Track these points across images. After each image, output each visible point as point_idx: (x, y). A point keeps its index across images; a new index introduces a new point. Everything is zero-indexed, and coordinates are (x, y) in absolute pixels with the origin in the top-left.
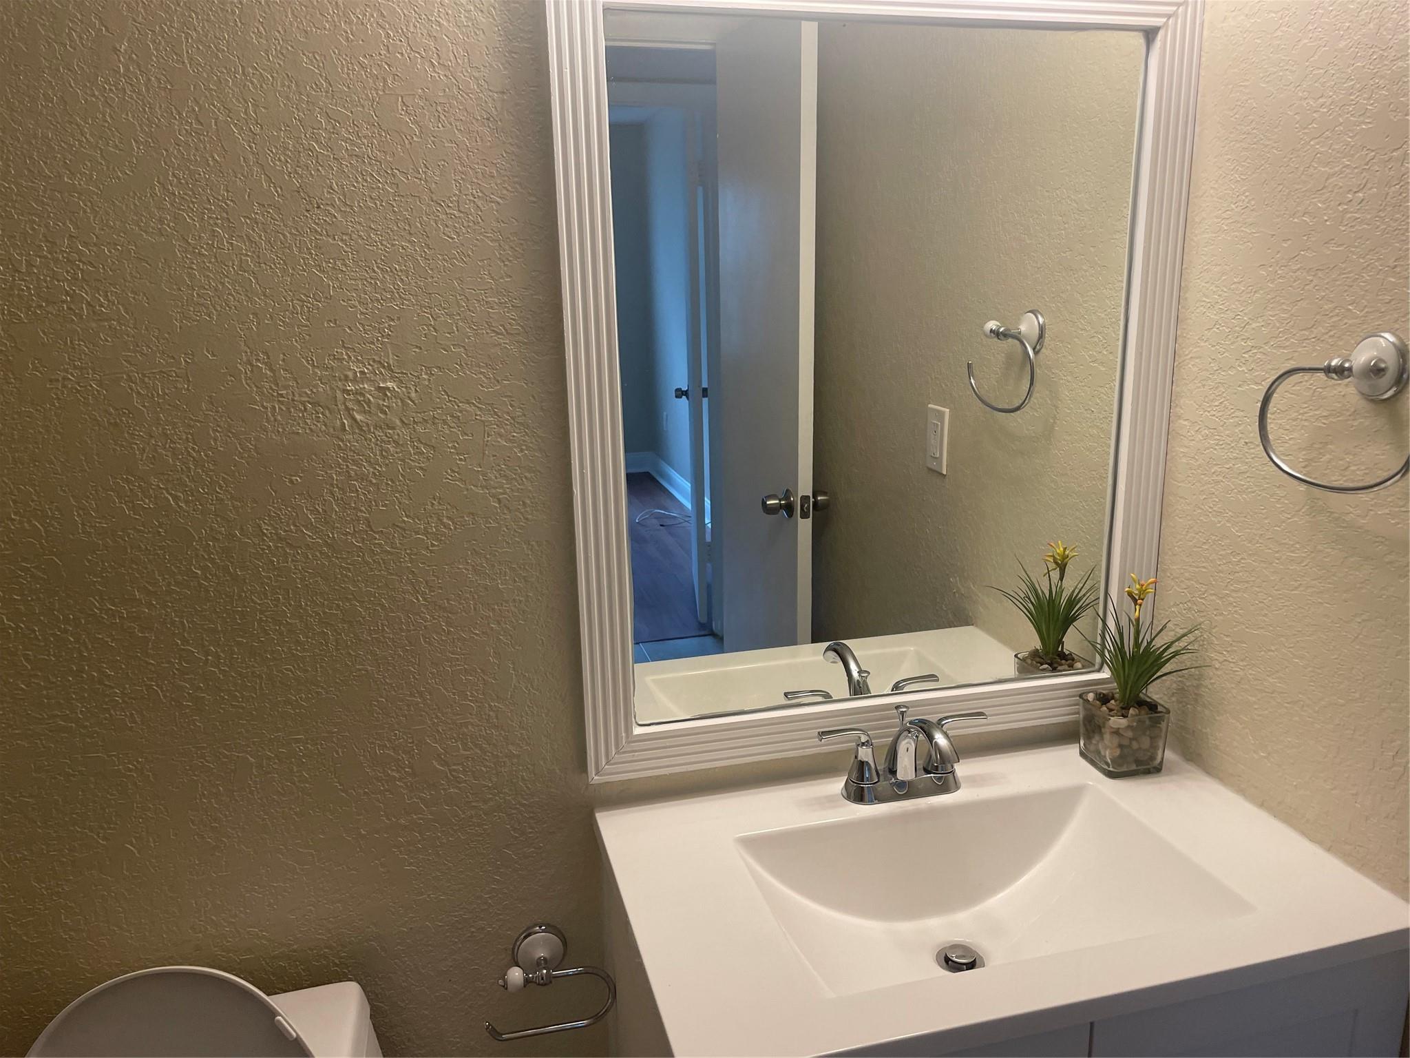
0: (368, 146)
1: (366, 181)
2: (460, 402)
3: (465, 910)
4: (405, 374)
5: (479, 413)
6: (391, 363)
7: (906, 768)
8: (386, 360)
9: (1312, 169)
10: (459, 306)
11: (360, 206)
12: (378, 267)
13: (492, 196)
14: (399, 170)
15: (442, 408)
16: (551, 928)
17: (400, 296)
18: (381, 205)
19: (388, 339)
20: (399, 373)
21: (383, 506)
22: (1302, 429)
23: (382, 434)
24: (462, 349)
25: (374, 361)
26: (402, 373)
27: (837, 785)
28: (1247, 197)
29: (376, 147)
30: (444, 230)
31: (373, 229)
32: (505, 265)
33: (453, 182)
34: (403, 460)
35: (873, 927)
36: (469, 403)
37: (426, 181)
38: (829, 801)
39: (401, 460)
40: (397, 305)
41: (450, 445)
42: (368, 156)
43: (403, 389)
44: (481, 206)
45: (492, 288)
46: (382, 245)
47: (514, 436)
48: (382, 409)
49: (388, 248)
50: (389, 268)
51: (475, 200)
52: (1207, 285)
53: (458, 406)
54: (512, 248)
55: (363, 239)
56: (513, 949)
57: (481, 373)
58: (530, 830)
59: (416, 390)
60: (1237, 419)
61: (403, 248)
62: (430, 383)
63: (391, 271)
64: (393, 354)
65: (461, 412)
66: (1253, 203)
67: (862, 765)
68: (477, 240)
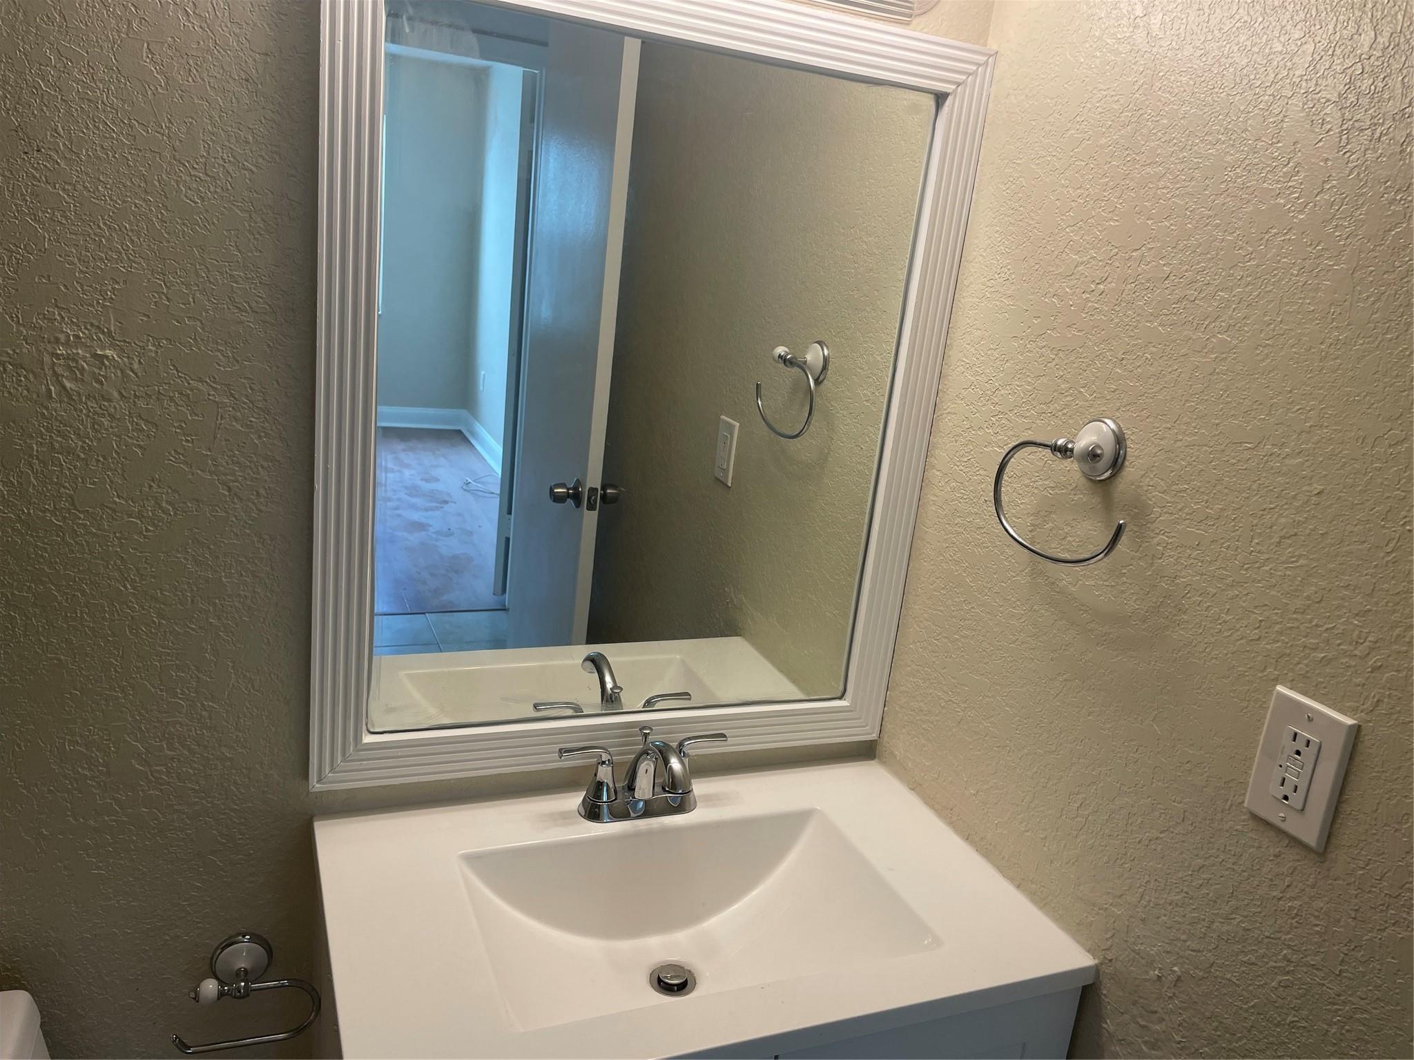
0: (104, 91)
1: (98, 129)
2: (192, 380)
3: (159, 917)
4: (128, 343)
5: (212, 393)
6: (112, 329)
7: (644, 787)
8: (107, 326)
9: (1064, 255)
10: (198, 275)
11: (89, 155)
12: (105, 224)
13: (246, 163)
14: (137, 121)
15: (170, 384)
16: (256, 938)
17: (128, 258)
18: (114, 157)
19: (111, 303)
20: (121, 341)
21: (91, 484)
22: (1032, 496)
23: (96, 406)
24: (198, 323)
25: (92, 325)
26: (125, 341)
27: (574, 800)
28: (1009, 269)
29: (113, 93)
30: (186, 192)
31: (102, 181)
32: (255, 238)
33: (201, 142)
34: (119, 436)
35: (589, 946)
36: (201, 380)
37: (169, 137)
38: (564, 817)
39: (117, 436)
40: (124, 267)
41: (175, 424)
42: (103, 102)
43: (125, 359)
44: (231, 171)
45: (238, 262)
46: (111, 200)
47: (251, 421)
48: (98, 379)
49: (119, 204)
50: (118, 226)
51: (226, 165)
52: (968, 347)
53: (189, 384)
54: (264, 221)
55: (90, 191)
56: (212, 958)
57: (219, 350)
58: (240, 837)
59: (139, 361)
60: (980, 477)
61: (136, 206)
62: (157, 355)
63: (120, 230)
64: (116, 320)
65: (191, 390)
66: (1013, 276)
67: (600, 785)
68: (225, 208)
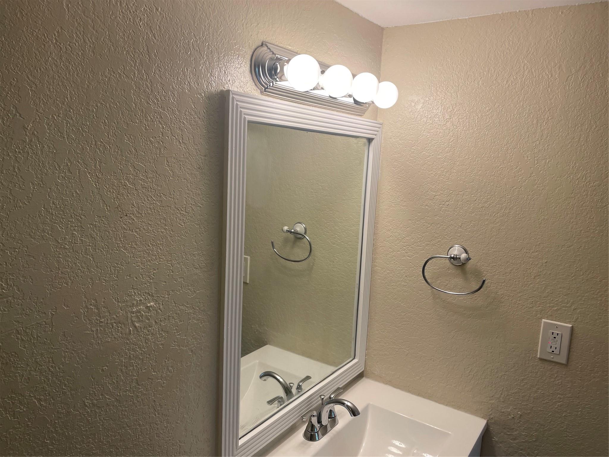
0: (151, 182)
1: (149, 200)
2: (180, 306)
4: (159, 297)
5: (187, 309)
6: (153, 292)
8: (151, 291)
10: (183, 258)
11: (145, 213)
12: (151, 244)
13: (198, 204)
14: (163, 194)
15: (173, 311)
17: (159, 257)
18: (154, 212)
19: (152, 280)
20: (156, 297)
21: (144, 370)
23: (146, 331)
24: (182, 279)
25: (146, 293)
29: (154, 183)
30: (179, 221)
31: (150, 224)
32: (201, 236)
33: (184, 198)
34: (154, 343)
36: (183, 305)
37: (174, 199)
40: (157, 262)
41: (174, 329)
42: (151, 188)
43: (157, 305)
44: (194, 209)
45: (196, 248)
46: (153, 232)
47: (199, 317)
48: (148, 318)
49: (156, 233)
50: (156, 243)
51: (192, 206)
53: (179, 308)
54: (204, 227)
55: (145, 230)
57: (189, 289)
59: (162, 304)
61: (162, 233)
62: (168, 299)
63: (156, 245)
64: (154, 288)
65: (180, 311)
67: (313, 425)
68: (192, 225)
